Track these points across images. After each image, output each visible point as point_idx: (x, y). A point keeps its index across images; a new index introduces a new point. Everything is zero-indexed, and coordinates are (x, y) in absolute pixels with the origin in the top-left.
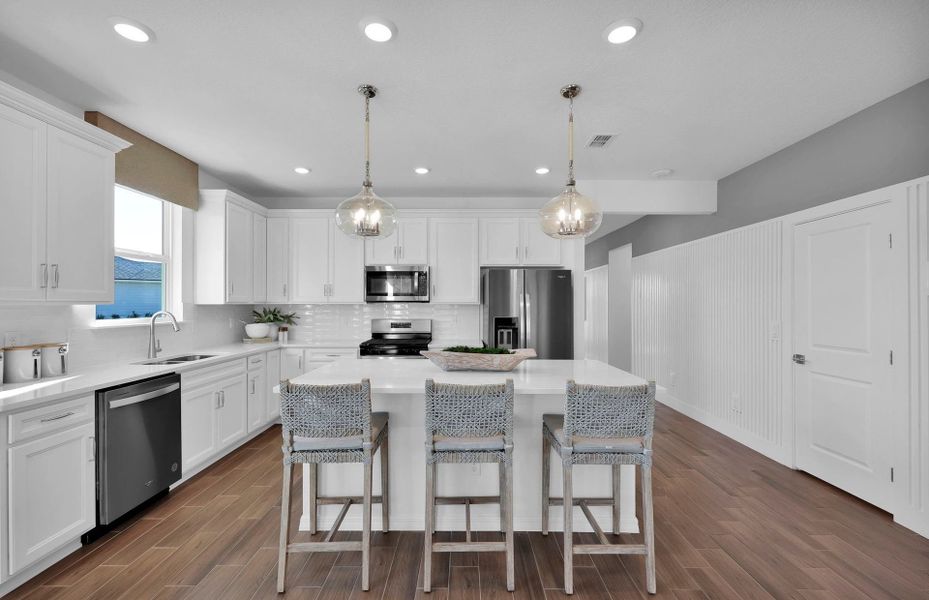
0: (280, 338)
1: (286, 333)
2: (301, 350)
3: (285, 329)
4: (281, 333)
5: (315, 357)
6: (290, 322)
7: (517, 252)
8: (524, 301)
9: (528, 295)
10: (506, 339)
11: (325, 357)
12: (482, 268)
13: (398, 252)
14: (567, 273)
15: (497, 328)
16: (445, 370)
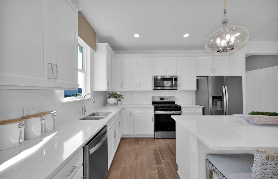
0: (119, 104)
1: (120, 102)
2: (131, 109)
3: (120, 100)
4: (119, 102)
5: (136, 112)
6: (121, 97)
7: (211, 70)
8: (225, 89)
9: (226, 87)
10: (215, 104)
11: (140, 112)
12: (197, 76)
13: (165, 70)
14: (241, 78)
15: (213, 100)
16: (255, 124)
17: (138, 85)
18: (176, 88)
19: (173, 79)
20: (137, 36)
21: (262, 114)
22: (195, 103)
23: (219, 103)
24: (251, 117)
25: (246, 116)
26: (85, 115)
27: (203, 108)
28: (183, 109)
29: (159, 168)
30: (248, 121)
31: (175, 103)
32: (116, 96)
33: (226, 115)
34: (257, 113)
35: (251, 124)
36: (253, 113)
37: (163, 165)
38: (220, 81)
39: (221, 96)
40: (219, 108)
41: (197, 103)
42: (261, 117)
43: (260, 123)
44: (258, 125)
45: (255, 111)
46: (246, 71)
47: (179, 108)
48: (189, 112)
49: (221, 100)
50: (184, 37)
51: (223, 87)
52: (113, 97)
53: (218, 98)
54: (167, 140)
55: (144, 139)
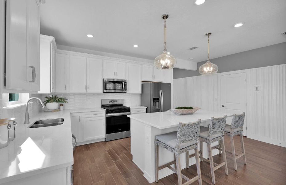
0: (61, 109)
2: (80, 114)
3: (62, 105)
4: (61, 107)
5: (86, 116)
6: (65, 102)
7: (152, 77)
8: (161, 92)
9: (162, 91)
10: (155, 105)
11: (91, 116)
12: (142, 81)
13: (115, 74)
14: (170, 84)
15: (154, 101)
16: (178, 115)
17: (87, 88)
18: (125, 91)
19: (123, 83)
20: (90, 36)
21: (181, 108)
22: (140, 104)
23: (157, 103)
24: (177, 111)
25: (174, 110)
26: (29, 123)
27: (147, 108)
28: (131, 110)
29: (117, 162)
30: (175, 113)
31: (124, 106)
32: (59, 100)
33: (162, 111)
34: (179, 108)
35: (177, 115)
36: (177, 108)
37: (120, 159)
38: (158, 86)
39: (159, 98)
40: (157, 107)
41: (142, 105)
42: (181, 110)
43: (180, 114)
44: (179, 115)
45: (178, 107)
46: (173, 79)
47: (128, 110)
48: (136, 112)
49: (159, 101)
50: (134, 47)
51: (160, 91)
52: (54, 101)
53: (157, 100)
54: (118, 140)
55: (95, 144)
